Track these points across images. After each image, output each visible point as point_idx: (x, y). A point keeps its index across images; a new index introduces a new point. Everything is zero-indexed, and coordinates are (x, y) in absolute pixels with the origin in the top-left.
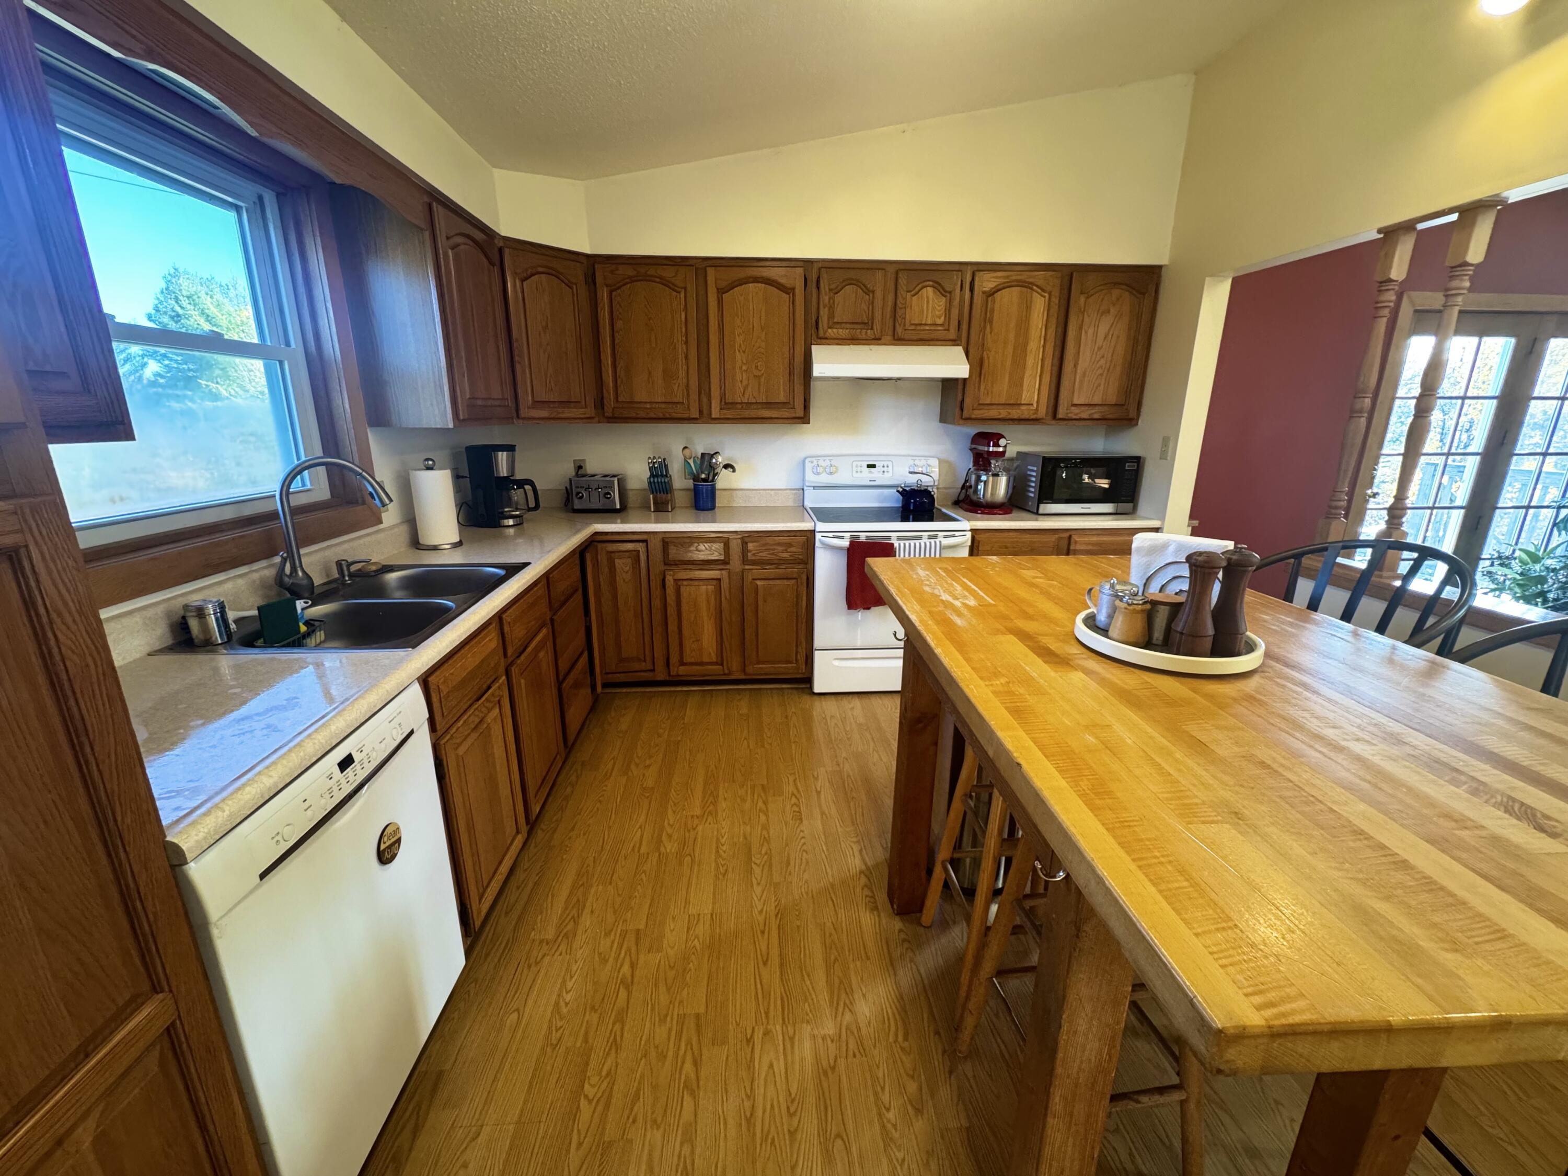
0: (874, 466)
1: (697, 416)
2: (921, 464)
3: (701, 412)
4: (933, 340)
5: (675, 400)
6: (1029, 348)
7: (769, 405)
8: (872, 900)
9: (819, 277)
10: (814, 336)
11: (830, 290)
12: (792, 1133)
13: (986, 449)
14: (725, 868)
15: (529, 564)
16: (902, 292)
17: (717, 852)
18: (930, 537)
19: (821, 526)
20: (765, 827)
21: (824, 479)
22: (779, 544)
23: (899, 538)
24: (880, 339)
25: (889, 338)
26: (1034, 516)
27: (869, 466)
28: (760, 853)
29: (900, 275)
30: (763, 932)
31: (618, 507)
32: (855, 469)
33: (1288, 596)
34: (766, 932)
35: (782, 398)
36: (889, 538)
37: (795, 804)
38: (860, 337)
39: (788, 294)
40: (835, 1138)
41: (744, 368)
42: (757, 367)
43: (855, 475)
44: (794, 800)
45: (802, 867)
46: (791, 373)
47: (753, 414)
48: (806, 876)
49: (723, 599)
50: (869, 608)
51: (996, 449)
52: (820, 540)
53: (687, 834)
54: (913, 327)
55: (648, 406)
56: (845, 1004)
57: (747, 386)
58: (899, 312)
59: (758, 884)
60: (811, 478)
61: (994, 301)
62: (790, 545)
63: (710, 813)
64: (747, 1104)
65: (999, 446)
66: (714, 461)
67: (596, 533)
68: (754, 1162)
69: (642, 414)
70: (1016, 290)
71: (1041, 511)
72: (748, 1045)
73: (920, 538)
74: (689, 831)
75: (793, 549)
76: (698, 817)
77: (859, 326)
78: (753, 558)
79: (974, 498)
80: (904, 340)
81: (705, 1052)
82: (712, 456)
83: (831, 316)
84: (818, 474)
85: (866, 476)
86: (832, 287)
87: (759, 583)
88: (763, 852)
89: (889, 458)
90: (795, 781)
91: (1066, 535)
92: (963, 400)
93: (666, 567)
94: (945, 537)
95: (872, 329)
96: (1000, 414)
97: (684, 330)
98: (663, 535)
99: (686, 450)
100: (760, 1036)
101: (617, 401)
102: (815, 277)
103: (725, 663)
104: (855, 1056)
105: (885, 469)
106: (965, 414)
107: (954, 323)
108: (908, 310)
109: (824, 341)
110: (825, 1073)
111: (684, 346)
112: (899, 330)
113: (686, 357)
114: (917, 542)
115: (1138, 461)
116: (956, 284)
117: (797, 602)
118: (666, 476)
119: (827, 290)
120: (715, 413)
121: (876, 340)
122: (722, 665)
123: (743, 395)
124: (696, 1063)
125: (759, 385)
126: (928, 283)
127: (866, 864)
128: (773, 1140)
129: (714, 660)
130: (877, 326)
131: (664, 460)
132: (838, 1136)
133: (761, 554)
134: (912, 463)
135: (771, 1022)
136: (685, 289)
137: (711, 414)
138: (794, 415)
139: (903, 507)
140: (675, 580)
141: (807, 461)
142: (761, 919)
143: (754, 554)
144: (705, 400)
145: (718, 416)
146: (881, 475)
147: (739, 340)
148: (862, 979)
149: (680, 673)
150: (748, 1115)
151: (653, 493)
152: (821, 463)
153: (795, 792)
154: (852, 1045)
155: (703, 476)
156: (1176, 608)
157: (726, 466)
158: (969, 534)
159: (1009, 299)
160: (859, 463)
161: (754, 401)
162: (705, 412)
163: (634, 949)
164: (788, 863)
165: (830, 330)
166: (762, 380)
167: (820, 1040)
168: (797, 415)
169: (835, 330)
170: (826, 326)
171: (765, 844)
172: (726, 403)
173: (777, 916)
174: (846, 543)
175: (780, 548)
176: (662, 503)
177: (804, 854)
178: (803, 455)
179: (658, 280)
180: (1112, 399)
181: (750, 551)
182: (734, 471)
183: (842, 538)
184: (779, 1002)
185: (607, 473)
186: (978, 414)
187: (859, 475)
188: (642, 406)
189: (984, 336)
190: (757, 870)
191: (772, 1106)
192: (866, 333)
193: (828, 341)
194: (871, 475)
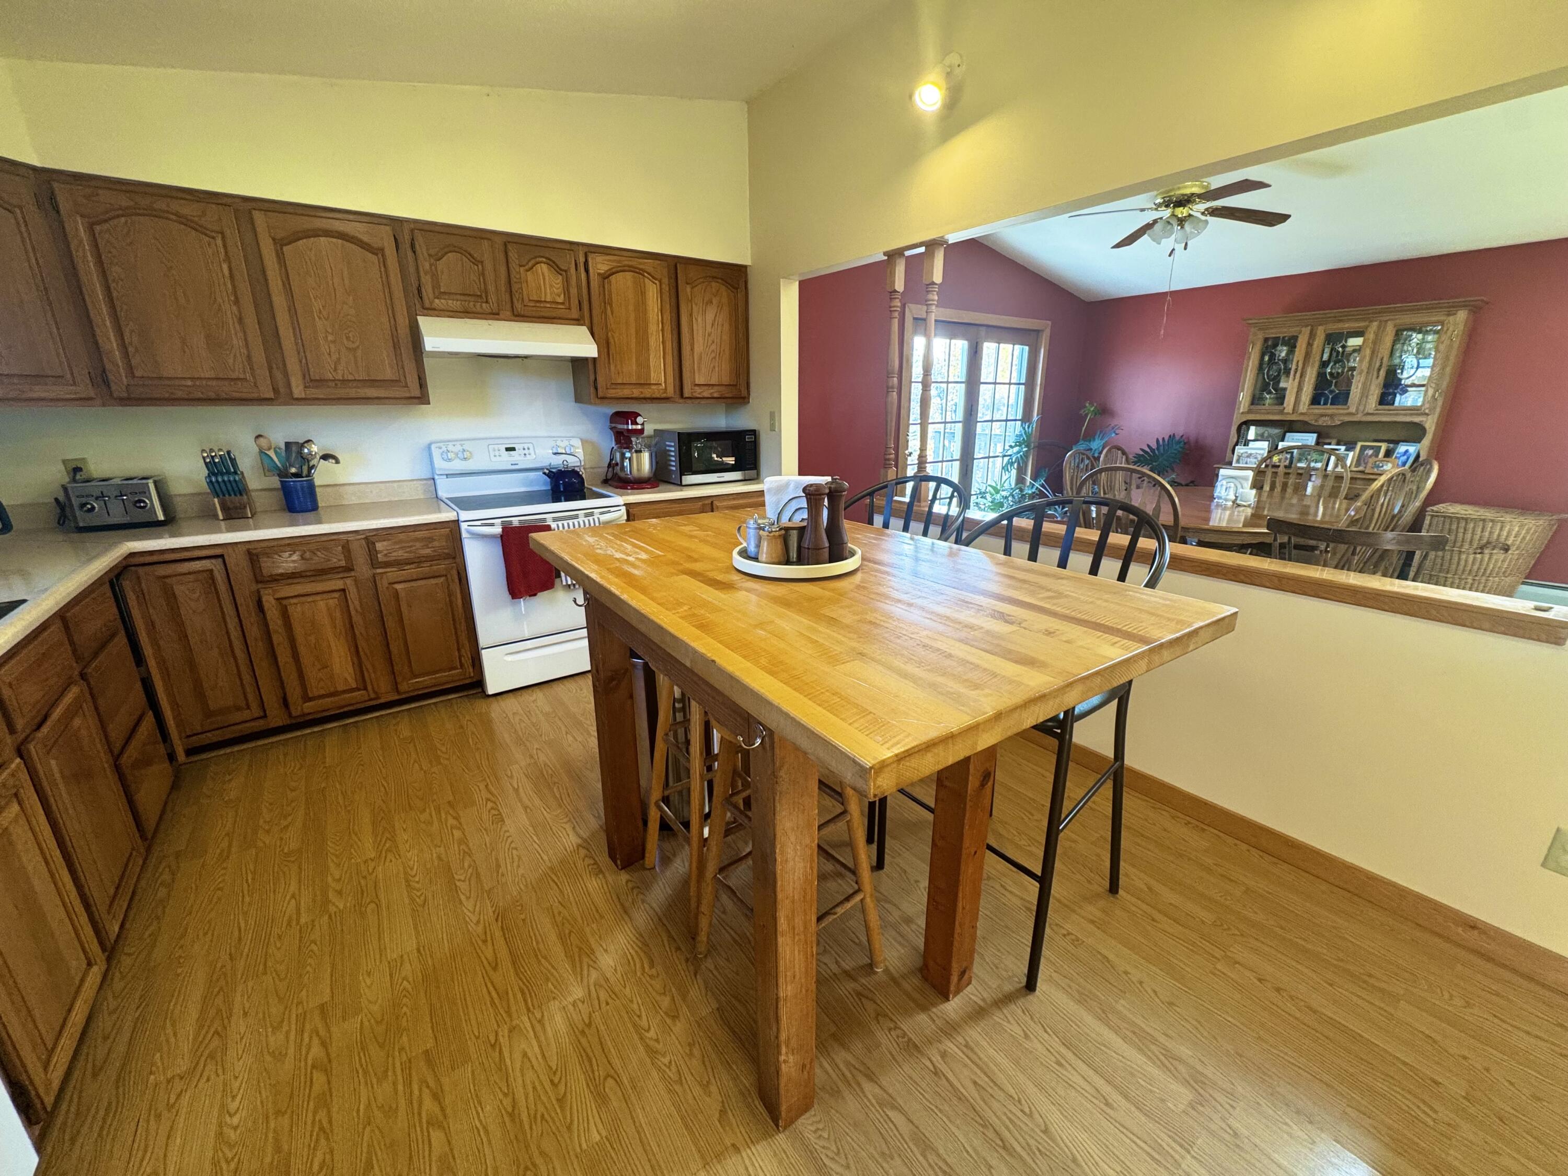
0: (513, 449)
1: (271, 395)
2: (562, 445)
3: (276, 390)
4: (554, 318)
5: (234, 376)
6: (650, 331)
7: (373, 383)
8: (595, 867)
9: (413, 239)
10: (418, 306)
11: (430, 255)
12: (561, 1101)
13: (625, 427)
14: (422, 898)
15: (24, 601)
16: (514, 265)
17: (408, 886)
18: (587, 515)
19: (464, 515)
20: (463, 841)
21: (458, 465)
22: (417, 540)
23: (555, 520)
24: (498, 314)
25: (509, 313)
26: (679, 488)
27: (508, 449)
28: (463, 868)
29: (510, 247)
30: (485, 941)
31: (161, 517)
32: (492, 454)
33: (870, 522)
34: (489, 939)
35: (389, 374)
36: (544, 520)
37: (492, 808)
38: (474, 310)
39: (376, 254)
40: (605, 1079)
41: (330, 338)
42: (348, 338)
43: (493, 459)
44: (490, 805)
45: (515, 864)
46: (396, 346)
47: (353, 393)
48: (521, 871)
49: (353, 613)
50: (535, 595)
51: (634, 427)
52: (468, 532)
53: (363, 882)
54: (532, 304)
55: (189, 383)
56: (589, 966)
57: (339, 359)
58: (515, 287)
59: (468, 898)
60: (439, 464)
61: (610, 283)
62: (431, 539)
63: (389, 850)
64: (507, 1102)
65: (637, 424)
66: (306, 451)
67: (132, 555)
68: (527, 1147)
69: (179, 394)
70: (629, 275)
71: (684, 483)
72: (494, 1050)
73: (576, 517)
74: (365, 877)
75: (436, 544)
76: (372, 860)
77: (472, 299)
78: (385, 559)
79: (622, 475)
80: (523, 316)
81: (445, 1081)
82: (302, 446)
83: (436, 285)
84: (450, 460)
85: (505, 460)
86: (432, 252)
87: (398, 586)
88: (466, 865)
89: (528, 440)
90: (487, 786)
91: (709, 501)
92: (596, 379)
93: (260, 586)
94: (602, 513)
95: (487, 302)
96: (633, 393)
97: (230, 286)
98: (247, 546)
99: (261, 439)
100: (506, 1034)
101: (134, 377)
102: (407, 237)
103: (369, 688)
104: (607, 1004)
105: (526, 452)
106: (600, 394)
107: (574, 302)
108: (524, 285)
109: (430, 312)
110: (583, 1032)
111: (234, 308)
112: (518, 306)
113: (240, 320)
114: (576, 521)
115: (754, 432)
116: (570, 263)
117: (451, 601)
118: (235, 473)
119: (426, 254)
120: (298, 391)
121: (494, 315)
122: (365, 689)
123: (335, 370)
124: (437, 1097)
125: (355, 357)
126: (541, 259)
127: (582, 838)
128: (543, 1116)
129: (354, 686)
130: (493, 298)
131: (229, 453)
132: (608, 1076)
133: (395, 554)
134: (553, 444)
135: (515, 1015)
136: (222, 233)
137: (291, 393)
138: (408, 395)
139: (552, 489)
140: (277, 599)
141: (433, 447)
142: (480, 929)
143: (386, 555)
144: (279, 375)
145: (303, 396)
146: (522, 458)
147: (317, 305)
148: (600, 937)
149: (306, 711)
150: (510, 1110)
151: (218, 496)
152: (451, 448)
153: (490, 796)
154: (603, 995)
155: (293, 470)
156: (802, 530)
157: (325, 457)
158: (623, 509)
159: (623, 283)
160: (496, 447)
161: (351, 377)
162: (282, 390)
163: (320, 1026)
164: (498, 866)
165: (437, 301)
166: (359, 353)
167: (571, 1007)
168: (413, 395)
169: (443, 301)
170: (431, 296)
171: (467, 858)
172: (312, 381)
173: (497, 920)
174: (498, 530)
175: (418, 545)
176: (236, 508)
177: (514, 852)
178: (427, 440)
179: (174, 217)
180: (726, 380)
181: (381, 552)
182: (337, 462)
183: (492, 525)
184: (519, 996)
185: (132, 474)
186: (612, 393)
187: (498, 459)
188: (177, 382)
189: (606, 318)
190: (463, 886)
191: (534, 1088)
192: (481, 306)
193: (436, 312)
194: (512, 459)
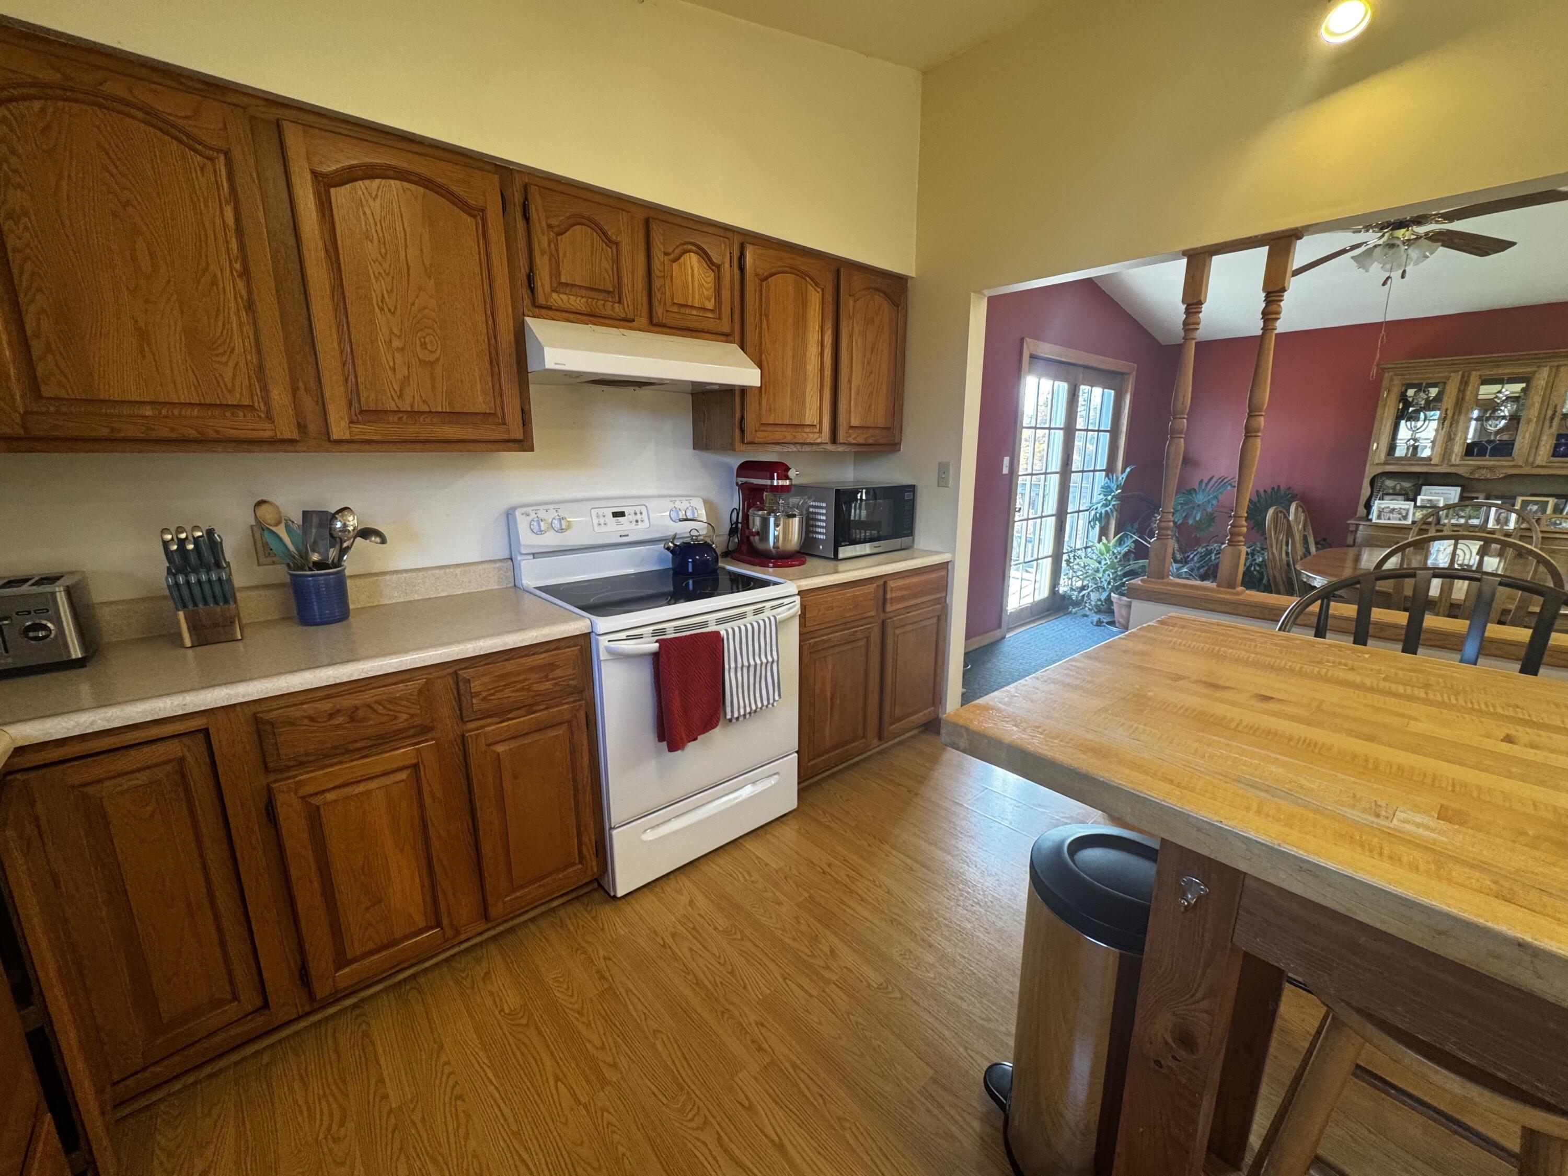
0: (622, 514)
1: (295, 435)
2: (683, 505)
3: (302, 427)
4: (702, 331)
5: (231, 399)
6: (808, 354)
7: (455, 416)
9: (526, 199)
10: (527, 302)
11: (550, 227)
13: (768, 482)
16: (657, 253)
18: (756, 614)
19: (604, 624)
21: (551, 540)
23: (720, 622)
24: (632, 321)
25: (644, 320)
26: (831, 564)
27: (615, 515)
29: (654, 226)
31: (76, 652)
32: (596, 521)
35: (480, 402)
36: (705, 624)
38: (604, 312)
39: (474, 217)
41: (396, 343)
42: (424, 345)
43: (597, 528)
46: (494, 362)
47: (425, 432)
51: (781, 483)
52: (609, 651)
54: (676, 309)
55: (148, 412)
57: (407, 378)
58: (657, 283)
60: (527, 539)
61: (768, 286)
62: (552, 666)
65: (787, 478)
66: (339, 525)
67: (20, 751)
70: (790, 278)
71: (841, 556)
73: (743, 616)
75: (558, 673)
77: (601, 296)
78: (484, 706)
79: (760, 546)
80: (665, 326)
82: (333, 517)
83: (556, 272)
84: (541, 532)
85: (613, 530)
86: (554, 222)
87: (500, 748)
89: (643, 501)
91: (881, 582)
92: (742, 418)
93: (272, 777)
94: (773, 608)
95: (620, 302)
96: (785, 437)
98: (253, 708)
99: (264, 508)
101: (38, 396)
102: (518, 198)
103: (445, 921)
105: (638, 517)
106: (748, 438)
107: (726, 309)
108: (668, 281)
109: (544, 311)
111: (241, 284)
112: (659, 310)
113: (250, 306)
115: (912, 488)
116: (724, 256)
117: (573, 762)
118: (218, 565)
119: (544, 224)
120: (339, 430)
121: (626, 322)
122: (439, 924)
123: (401, 396)
125: (433, 377)
126: (690, 247)
130: (628, 298)
131: (210, 532)
133: (497, 695)
134: (671, 505)
136: (227, 154)
137: (328, 433)
138: (506, 437)
139: (674, 569)
140: (303, 798)
141: (518, 513)
143: (484, 699)
144: (309, 403)
145: (347, 436)
146: (633, 526)
147: (379, 287)
149: (341, 985)
151: (185, 606)
152: (542, 514)
155: (315, 557)
157: (366, 533)
158: (798, 599)
159: (784, 285)
160: (600, 511)
161: (425, 408)
162: (312, 427)
165: (555, 295)
166: (438, 370)
168: (513, 437)
169: (564, 297)
170: (548, 288)
172: (362, 411)
174: (648, 645)
175: (534, 677)
176: (216, 625)
178: (505, 504)
180: (881, 423)
181: (477, 694)
182: (383, 541)
183: (640, 637)
186: (760, 437)
187: (603, 529)
189: (760, 333)
192: (613, 307)
193: (550, 313)
194: (620, 528)
